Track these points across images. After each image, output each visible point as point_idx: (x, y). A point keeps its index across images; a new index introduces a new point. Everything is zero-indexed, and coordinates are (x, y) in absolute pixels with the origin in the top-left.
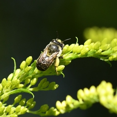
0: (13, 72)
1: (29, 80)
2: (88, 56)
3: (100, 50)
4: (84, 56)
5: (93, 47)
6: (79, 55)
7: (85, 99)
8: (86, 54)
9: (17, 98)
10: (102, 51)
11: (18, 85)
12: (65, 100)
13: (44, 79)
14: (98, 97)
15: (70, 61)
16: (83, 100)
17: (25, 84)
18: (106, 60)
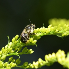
0: (8, 44)
1: (17, 48)
2: (50, 34)
3: (57, 31)
4: (48, 34)
5: (53, 29)
6: (45, 34)
7: (49, 60)
8: (49, 33)
9: (10, 58)
10: (58, 31)
11: (11, 51)
12: (38, 61)
13: (25, 48)
14: (57, 59)
15: (40, 37)
16: (48, 61)
17: (15, 50)
18: (60, 36)
